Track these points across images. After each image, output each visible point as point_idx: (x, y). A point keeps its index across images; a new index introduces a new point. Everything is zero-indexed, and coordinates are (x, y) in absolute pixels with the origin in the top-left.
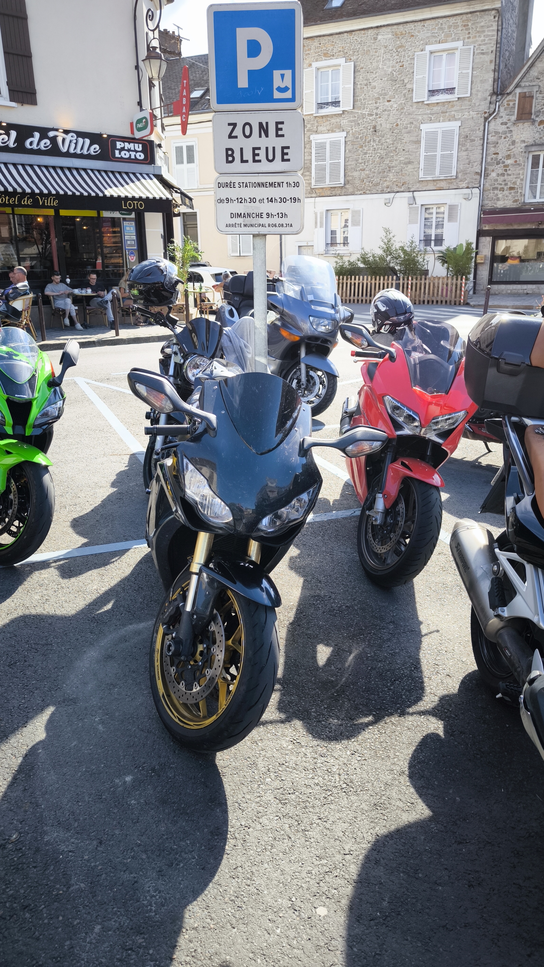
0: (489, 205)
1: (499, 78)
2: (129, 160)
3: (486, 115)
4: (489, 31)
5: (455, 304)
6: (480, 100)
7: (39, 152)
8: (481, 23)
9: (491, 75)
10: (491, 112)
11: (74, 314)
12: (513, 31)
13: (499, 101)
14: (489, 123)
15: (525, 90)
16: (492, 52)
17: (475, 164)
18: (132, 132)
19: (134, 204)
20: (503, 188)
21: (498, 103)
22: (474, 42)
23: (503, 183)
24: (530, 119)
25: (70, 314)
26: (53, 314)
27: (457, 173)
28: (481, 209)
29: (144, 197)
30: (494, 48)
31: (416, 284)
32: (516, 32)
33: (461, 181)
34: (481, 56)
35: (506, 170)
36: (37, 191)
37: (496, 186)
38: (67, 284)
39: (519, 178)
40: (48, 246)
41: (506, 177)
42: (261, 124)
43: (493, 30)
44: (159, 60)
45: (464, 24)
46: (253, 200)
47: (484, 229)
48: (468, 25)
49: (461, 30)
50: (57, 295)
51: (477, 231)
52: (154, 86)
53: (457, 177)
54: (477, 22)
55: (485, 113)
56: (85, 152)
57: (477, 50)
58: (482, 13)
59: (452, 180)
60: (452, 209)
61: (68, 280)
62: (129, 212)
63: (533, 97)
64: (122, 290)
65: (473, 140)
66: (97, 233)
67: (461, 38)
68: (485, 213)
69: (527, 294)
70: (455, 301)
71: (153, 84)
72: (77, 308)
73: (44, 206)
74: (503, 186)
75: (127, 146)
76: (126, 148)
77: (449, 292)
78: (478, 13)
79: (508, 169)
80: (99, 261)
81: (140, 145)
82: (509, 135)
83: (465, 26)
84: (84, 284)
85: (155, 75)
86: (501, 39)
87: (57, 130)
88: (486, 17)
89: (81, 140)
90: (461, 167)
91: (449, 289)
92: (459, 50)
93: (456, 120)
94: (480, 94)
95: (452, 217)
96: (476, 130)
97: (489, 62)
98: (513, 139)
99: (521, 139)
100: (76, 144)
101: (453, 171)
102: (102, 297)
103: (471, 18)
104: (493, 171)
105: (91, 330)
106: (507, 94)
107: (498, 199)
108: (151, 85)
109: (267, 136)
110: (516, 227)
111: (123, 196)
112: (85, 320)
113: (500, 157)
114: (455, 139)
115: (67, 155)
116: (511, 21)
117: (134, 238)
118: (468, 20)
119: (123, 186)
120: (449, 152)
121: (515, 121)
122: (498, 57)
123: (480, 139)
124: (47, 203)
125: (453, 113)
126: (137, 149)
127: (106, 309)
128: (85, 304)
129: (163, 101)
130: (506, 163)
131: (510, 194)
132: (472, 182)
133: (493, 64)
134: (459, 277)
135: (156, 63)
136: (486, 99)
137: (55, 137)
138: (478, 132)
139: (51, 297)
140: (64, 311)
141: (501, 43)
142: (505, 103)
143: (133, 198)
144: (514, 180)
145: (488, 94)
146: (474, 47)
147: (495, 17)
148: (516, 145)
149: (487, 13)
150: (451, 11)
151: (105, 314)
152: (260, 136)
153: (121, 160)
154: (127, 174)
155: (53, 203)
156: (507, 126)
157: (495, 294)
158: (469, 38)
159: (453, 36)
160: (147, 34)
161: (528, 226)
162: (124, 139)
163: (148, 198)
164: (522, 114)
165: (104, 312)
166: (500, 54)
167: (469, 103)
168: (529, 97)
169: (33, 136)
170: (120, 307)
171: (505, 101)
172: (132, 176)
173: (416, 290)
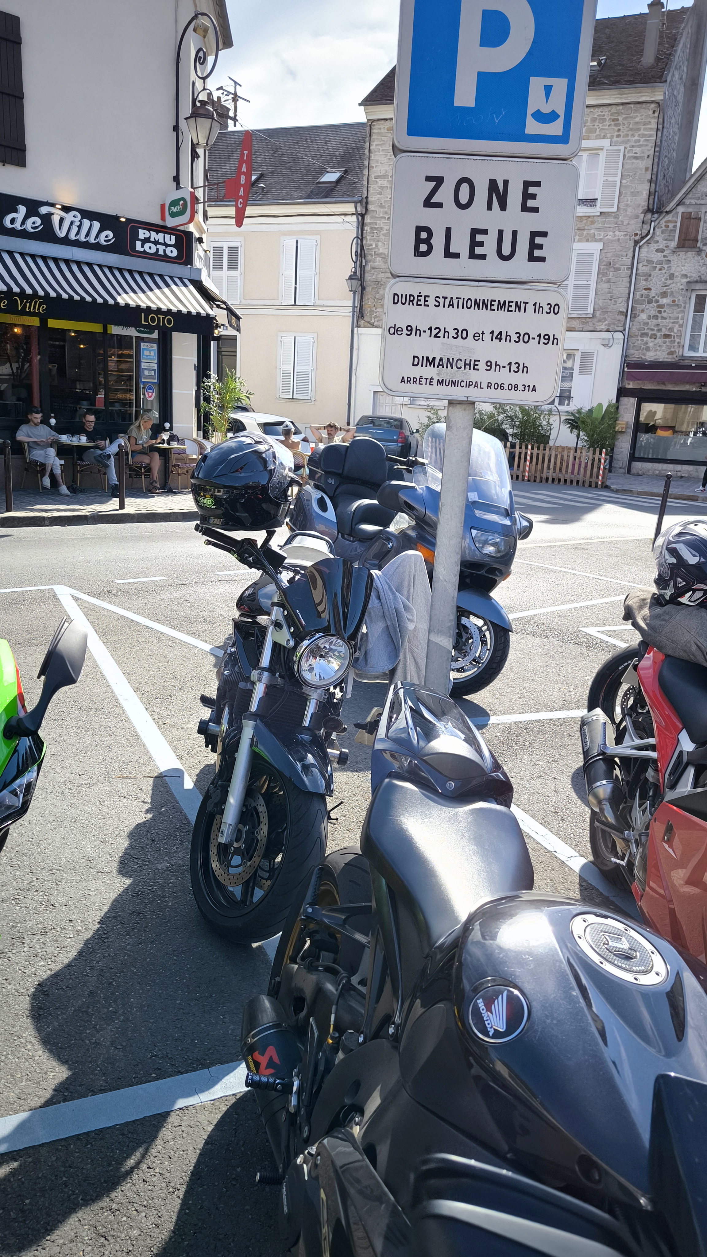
0: (636, 356)
1: (655, 191)
2: (155, 256)
3: (637, 238)
4: (645, 129)
5: (590, 486)
6: (630, 218)
7: (23, 234)
8: (635, 118)
9: (646, 186)
10: (643, 235)
11: (58, 471)
12: (675, 133)
13: (655, 221)
14: (640, 248)
15: (690, 210)
16: (648, 156)
17: (620, 300)
18: (163, 218)
19: (159, 318)
20: (655, 335)
21: (653, 223)
22: (625, 142)
23: (656, 329)
24: (695, 247)
25: (52, 470)
26: (26, 470)
27: (594, 310)
28: (625, 360)
29: (174, 309)
30: (651, 152)
31: (538, 454)
32: (678, 135)
33: (599, 321)
34: (634, 161)
35: (660, 312)
36: (16, 289)
37: (646, 331)
38: (51, 427)
39: (677, 323)
40: (27, 365)
41: (659, 320)
42: (493, 184)
43: (651, 129)
44: (211, 120)
45: (613, 117)
46: (463, 334)
47: (627, 386)
48: (618, 120)
49: (609, 126)
50: (35, 442)
51: (618, 390)
52: (198, 157)
53: (594, 316)
54: (631, 117)
55: (636, 234)
56: (92, 240)
57: (628, 152)
58: (638, 106)
59: (588, 320)
60: (586, 357)
61: (53, 421)
62: (151, 330)
63: (700, 219)
64: (133, 441)
65: (619, 269)
66: (100, 355)
67: (609, 135)
68: (629, 366)
69: (682, 477)
70: (590, 482)
71: (197, 153)
72: (63, 462)
73: (23, 313)
74: (655, 332)
75: (154, 236)
76: (152, 239)
77: (582, 470)
78: (632, 106)
79: (662, 310)
80: (101, 396)
81: (173, 237)
82: (666, 266)
83: (613, 120)
84: (76, 429)
85: (203, 141)
86: (661, 141)
87: (53, 205)
88: (642, 111)
89: (86, 223)
90: (600, 303)
91: (583, 465)
92: (605, 150)
93: (596, 241)
94: (630, 210)
95: (585, 368)
96: (622, 256)
97: (644, 170)
98: (672, 272)
99: (682, 273)
100: (79, 227)
101: (589, 308)
102: (101, 449)
103: (623, 111)
104: (643, 311)
105: (81, 496)
106: (666, 212)
107: (648, 349)
108: (195, 155)
109: (503, 207)
110: (670, 387)
111: (143, 305)
112: (74, 481)
113: (653, 293)
114: (594, 266)
115: (66, 241)
116: (673, 120)
117: (155, 366)
118: (618, 113)
119: (144, 292)
120: (585, 282)
121: (675, 248)
122: (656, 164)
123: (628, 268)
124: (30, 308)
125: (592, 231)
126: (168, 242)
127: (107, 466)
128: (76, 457)
129: (208, 180)
130: (660, 303)
131: (665, 343)
132: (614, 324)
133: (649, 172)
134: (598, 450)
135: (204, 123)
136: (637, 217)
137: (50, 215)
138: (624, 259)
139: (26, 444)
140: (43, 466)
141: (660, 147)
142: (663, 224)
143: (159, 311)
144: (671, 325)
145: (641, 211)
146: (625, 148)
147: (654, 112)
148: (675, 280)
149: (644, 105)
150: (597, 99)
151: (105, 474)
152: (490, 207)
153: (144, 255)
154: (151, 275)
155: (39, 309)
156: (664, 254)
157: (638, 475)
158: (618, 136)
159: (598, 132)
160: (194, 83)
161: (687, 388)
162: (150, 227)
163: (179, 312)
164: (685, 240)
165: (103, 470)
166: (659, 160)
167: (615, 220)
168: (696, 218)
169: (16, 211)
170: (127, 464)
171: (663, 222)
172: (158, 279)
173: (537, 464)
